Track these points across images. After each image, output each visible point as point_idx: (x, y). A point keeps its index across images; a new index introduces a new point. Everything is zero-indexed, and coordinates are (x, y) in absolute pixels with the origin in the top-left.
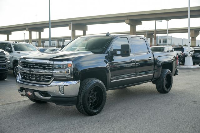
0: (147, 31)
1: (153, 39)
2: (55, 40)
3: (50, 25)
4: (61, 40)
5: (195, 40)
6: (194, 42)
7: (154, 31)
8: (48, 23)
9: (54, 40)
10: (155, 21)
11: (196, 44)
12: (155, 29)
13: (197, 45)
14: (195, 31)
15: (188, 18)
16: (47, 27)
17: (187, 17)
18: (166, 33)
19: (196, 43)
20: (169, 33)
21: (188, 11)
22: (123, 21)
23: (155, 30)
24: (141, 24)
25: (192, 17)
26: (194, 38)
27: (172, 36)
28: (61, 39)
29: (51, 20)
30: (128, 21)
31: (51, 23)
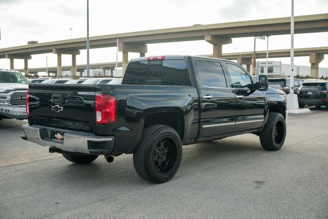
0: (241, 54)
1: (251, 66)
2: (100, 68)
3: (88, 44)
4: (108, 68)
5: (317, 68)
6: (315, 70)
7: (252, 54)
8: (86, 42)
9: (97, 68)
10: (254, 37)
11: (318, 74)
12: (253, 51)
13: (320, 76)
14: (317, 54)
15: (290, 34)
16: (84, 48)
17: (288, 32)
18: (266, 57)
19: (318, 72)
20: (269, 57)
21: (290, 23)
22: (202, 38)
23: (255, 52)
24: (230, 42)
25: (297, 31)
26: (314, 65)
27: (281, 62)
28: (108, 66)
29: (90, 36)
30: (209, 38)
31: (90, 41)
